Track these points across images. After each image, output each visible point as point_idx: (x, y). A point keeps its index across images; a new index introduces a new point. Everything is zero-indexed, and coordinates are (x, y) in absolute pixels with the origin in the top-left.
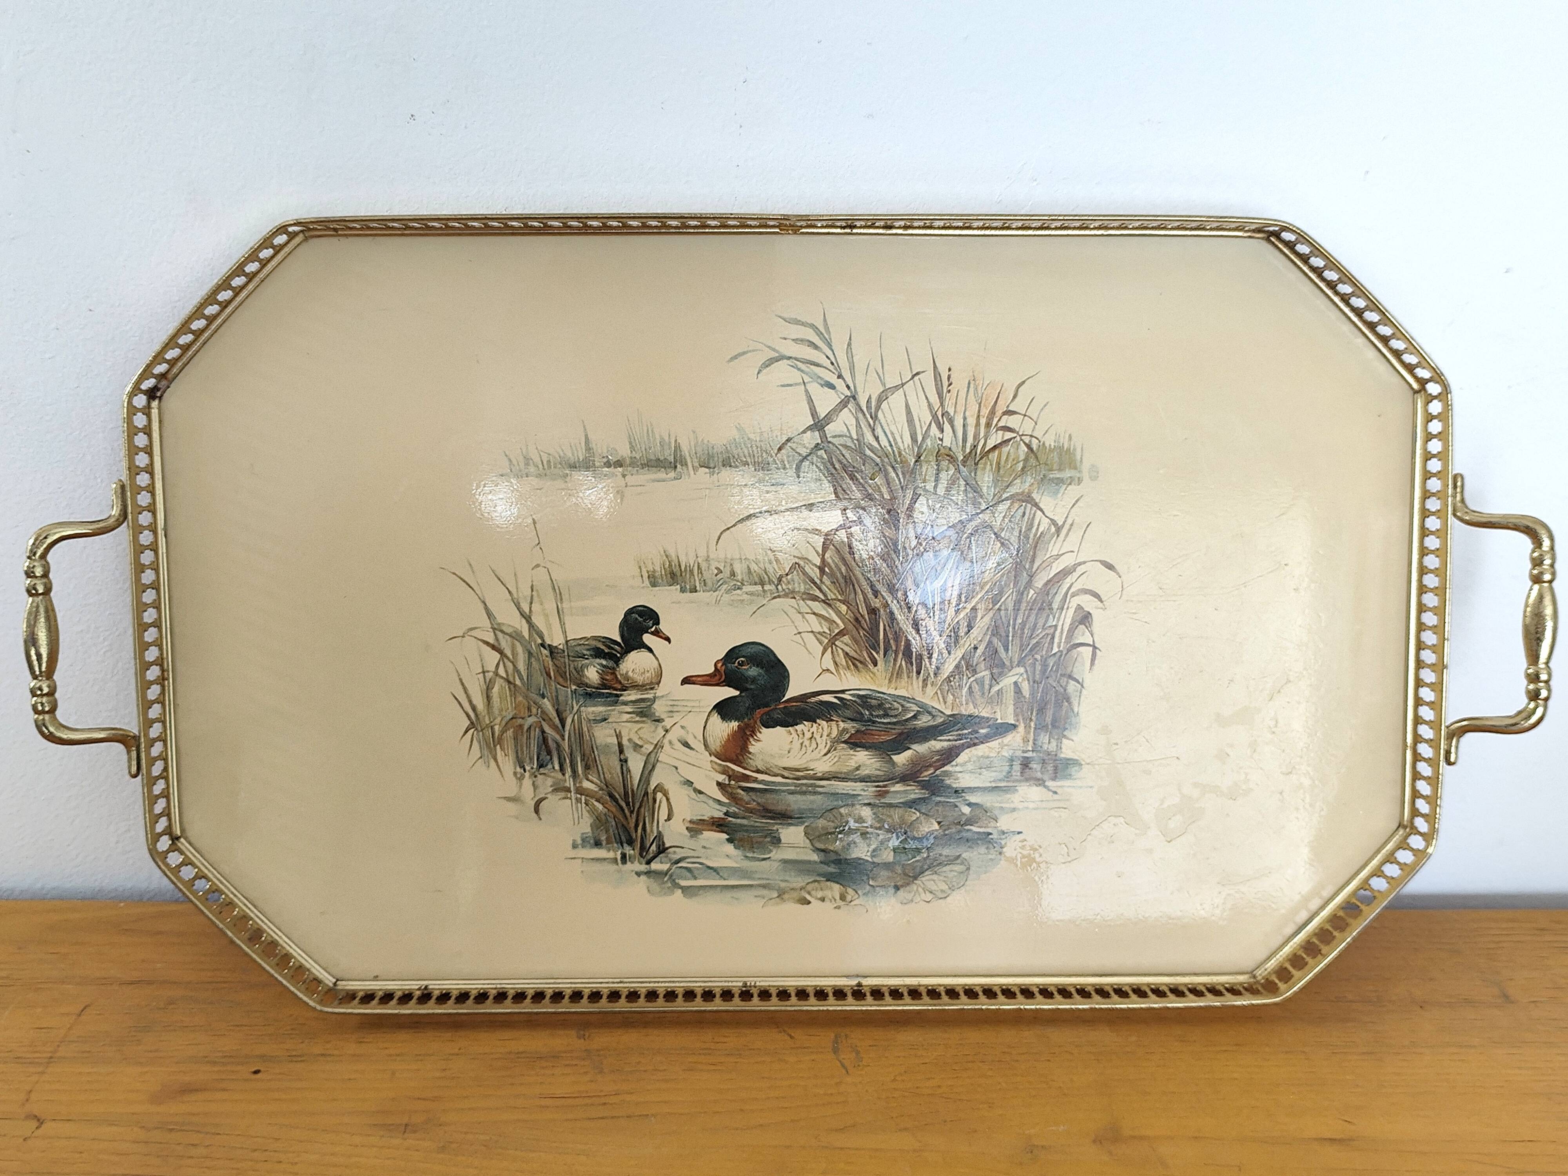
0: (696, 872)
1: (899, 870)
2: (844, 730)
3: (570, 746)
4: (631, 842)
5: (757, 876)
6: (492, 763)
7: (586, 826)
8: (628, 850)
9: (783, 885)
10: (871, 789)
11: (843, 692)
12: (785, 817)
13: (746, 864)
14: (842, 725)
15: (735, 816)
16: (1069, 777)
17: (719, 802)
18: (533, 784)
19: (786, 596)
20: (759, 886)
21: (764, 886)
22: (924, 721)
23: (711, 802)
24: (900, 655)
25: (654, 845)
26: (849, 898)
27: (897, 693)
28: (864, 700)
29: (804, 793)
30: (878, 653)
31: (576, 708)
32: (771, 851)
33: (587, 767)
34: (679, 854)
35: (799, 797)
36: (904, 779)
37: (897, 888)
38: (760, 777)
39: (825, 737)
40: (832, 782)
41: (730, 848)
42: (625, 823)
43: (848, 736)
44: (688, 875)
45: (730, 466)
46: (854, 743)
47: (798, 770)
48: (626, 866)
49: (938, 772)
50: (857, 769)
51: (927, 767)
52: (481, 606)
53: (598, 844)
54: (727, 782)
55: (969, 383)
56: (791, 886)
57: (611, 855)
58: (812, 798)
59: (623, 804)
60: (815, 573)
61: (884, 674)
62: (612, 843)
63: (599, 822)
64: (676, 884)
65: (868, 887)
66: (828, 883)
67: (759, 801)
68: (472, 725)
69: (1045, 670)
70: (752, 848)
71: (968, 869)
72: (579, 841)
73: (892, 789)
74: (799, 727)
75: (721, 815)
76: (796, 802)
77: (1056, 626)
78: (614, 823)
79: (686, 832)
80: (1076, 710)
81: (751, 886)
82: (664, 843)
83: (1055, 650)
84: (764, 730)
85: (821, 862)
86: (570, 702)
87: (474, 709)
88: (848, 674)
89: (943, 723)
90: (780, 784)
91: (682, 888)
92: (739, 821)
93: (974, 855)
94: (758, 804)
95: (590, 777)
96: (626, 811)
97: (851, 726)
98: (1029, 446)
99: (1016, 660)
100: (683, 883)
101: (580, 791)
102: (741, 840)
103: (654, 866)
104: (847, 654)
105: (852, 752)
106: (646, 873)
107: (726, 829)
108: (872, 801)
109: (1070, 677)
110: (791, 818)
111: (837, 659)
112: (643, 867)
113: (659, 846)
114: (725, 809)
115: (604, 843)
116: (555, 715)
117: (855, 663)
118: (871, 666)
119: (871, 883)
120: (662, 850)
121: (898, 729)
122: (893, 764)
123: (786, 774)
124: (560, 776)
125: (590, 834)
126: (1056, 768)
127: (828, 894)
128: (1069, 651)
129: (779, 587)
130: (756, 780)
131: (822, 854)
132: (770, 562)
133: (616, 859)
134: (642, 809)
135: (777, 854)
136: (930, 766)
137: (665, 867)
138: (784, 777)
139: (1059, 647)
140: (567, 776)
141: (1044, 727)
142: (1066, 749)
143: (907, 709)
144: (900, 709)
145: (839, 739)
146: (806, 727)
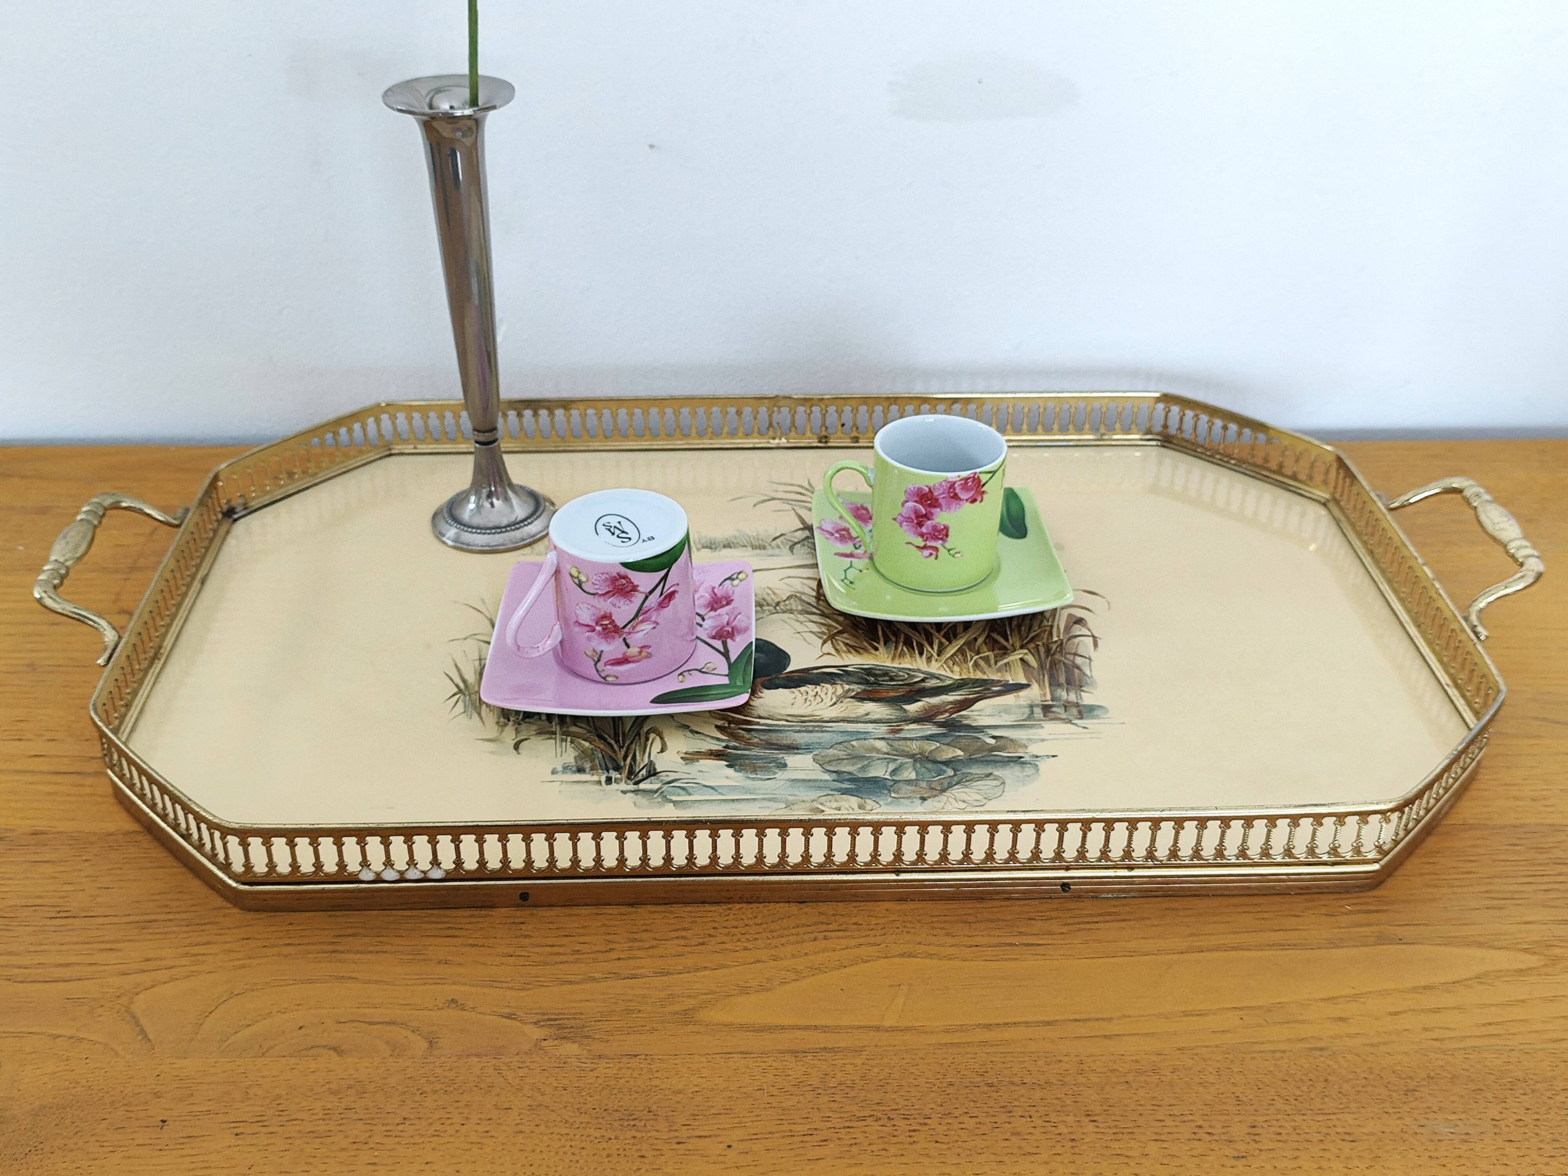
0: (690, 790)
1: (924, 784)
2: (849, 690)
4: (618, 768)
5: (762, 792)
6: (475, 716)
7: (570, 755)
8: (614, 775)
9: (791, 798)
10: (883, 729)
11: (847, 666)
12: (792, 748)
13: (748, 783)
14: (847, 687)
15: (735, 748)
16: (1097, 717)
17: (718, 739)
18: (516, 730)
19: (784, 612)
20: (764, 799)
21: (770, 800)
22: (932, 683)
23: (709, 740)
24: (901, 644)
25: (644, 770)
26: (869, 807)
28: (869, 671)
29: (811, 732)
30: (878, 643)
32: (775, 773)
34: (673, 776)
35: (806, 734)
36: (917, 720)
37: (924, 798)
38: (763, 721)
39: (830, 694)
40: (841, 724)
41: (731, 772)
42: (613, 755)
43: (853, 694)
44: (684, 792)
45: (730, 547)
46: (860, 698)
47: (804, 716)
48: (609, 786)
49: (954, 716)
50: (867, 714)
51: (942, 713)
52: (488, 622)
53: (580, 770)
54: (726, 725)
56: (801, 798)
57: (596, 778)
58: (819, 735)
59: (613, 742)
60: (813, 601)
61: (886, 656)
62: (597, 769)
63: (585, 755)
64: (667, 799)
65: (889, 798)
66: (844, 796)
67: (762, 737)
68: (460, 691)
69: (1050, 651)
70: (754, 771)
71: (1003, 783)
72: (560, 769)
73: (906, 728)
74: (802, 689)
75: (721, 748)
76: (802, 738)
77: (1051, 625)
78: (600, 755)
79: (681, 761)
80: (1088, 672)
81: (755, 799)
82: (655, 769)
83: (1055, 639)
84: (765, 691)
85: (834, 781)
87: (464, 681)
88: (850, 656)
89: (951, 685)
90: (783, 726)
91: (673, 802)
92: (739, 752)
93: (1008, 774)
94: (761, 740)
95: (579, 724)
96: (615, 747)
97: (857, 688)
99: (1018, 644)
100: (674, 798)
101: (567, 734)
102: (741, 765)
103: (642, 786)
104: (847, 644)
105: (859, 704)
106: (633, 792)
107: (725, 758)
108: (886, 736)
109: (1075, 654)
110: (797, 749)
111: (838, 647)
112: (632, 787)
113: (650, 771)
114: (724, 744)
115: (588, 770)
117: (856, 650)
118: (873, 651)
119: (893, 795)
120: (652, 773)
121: (908, 688)
122: (905, 711)
123: (789, 718)
124: (547, 723)
125: (574, 764)
126: (1080, 712)
127: (844, 802)
128: (1069, 639)
129: (778, 608)
130: (758, 724)
131: (835, 774)
132: (769, 594)
133: (600, 782)
134: (633, 746)
135: (780, 775)
136: (946, 711)
137: (655, 787)
138: (787, 721)
139: (1058, 636)
140: (554, 723)
141: (1060, 685)
142: (1087, 699)
143: (914, 676)
144: (906, 676)
145: (845, 695)
146: (809, 688)
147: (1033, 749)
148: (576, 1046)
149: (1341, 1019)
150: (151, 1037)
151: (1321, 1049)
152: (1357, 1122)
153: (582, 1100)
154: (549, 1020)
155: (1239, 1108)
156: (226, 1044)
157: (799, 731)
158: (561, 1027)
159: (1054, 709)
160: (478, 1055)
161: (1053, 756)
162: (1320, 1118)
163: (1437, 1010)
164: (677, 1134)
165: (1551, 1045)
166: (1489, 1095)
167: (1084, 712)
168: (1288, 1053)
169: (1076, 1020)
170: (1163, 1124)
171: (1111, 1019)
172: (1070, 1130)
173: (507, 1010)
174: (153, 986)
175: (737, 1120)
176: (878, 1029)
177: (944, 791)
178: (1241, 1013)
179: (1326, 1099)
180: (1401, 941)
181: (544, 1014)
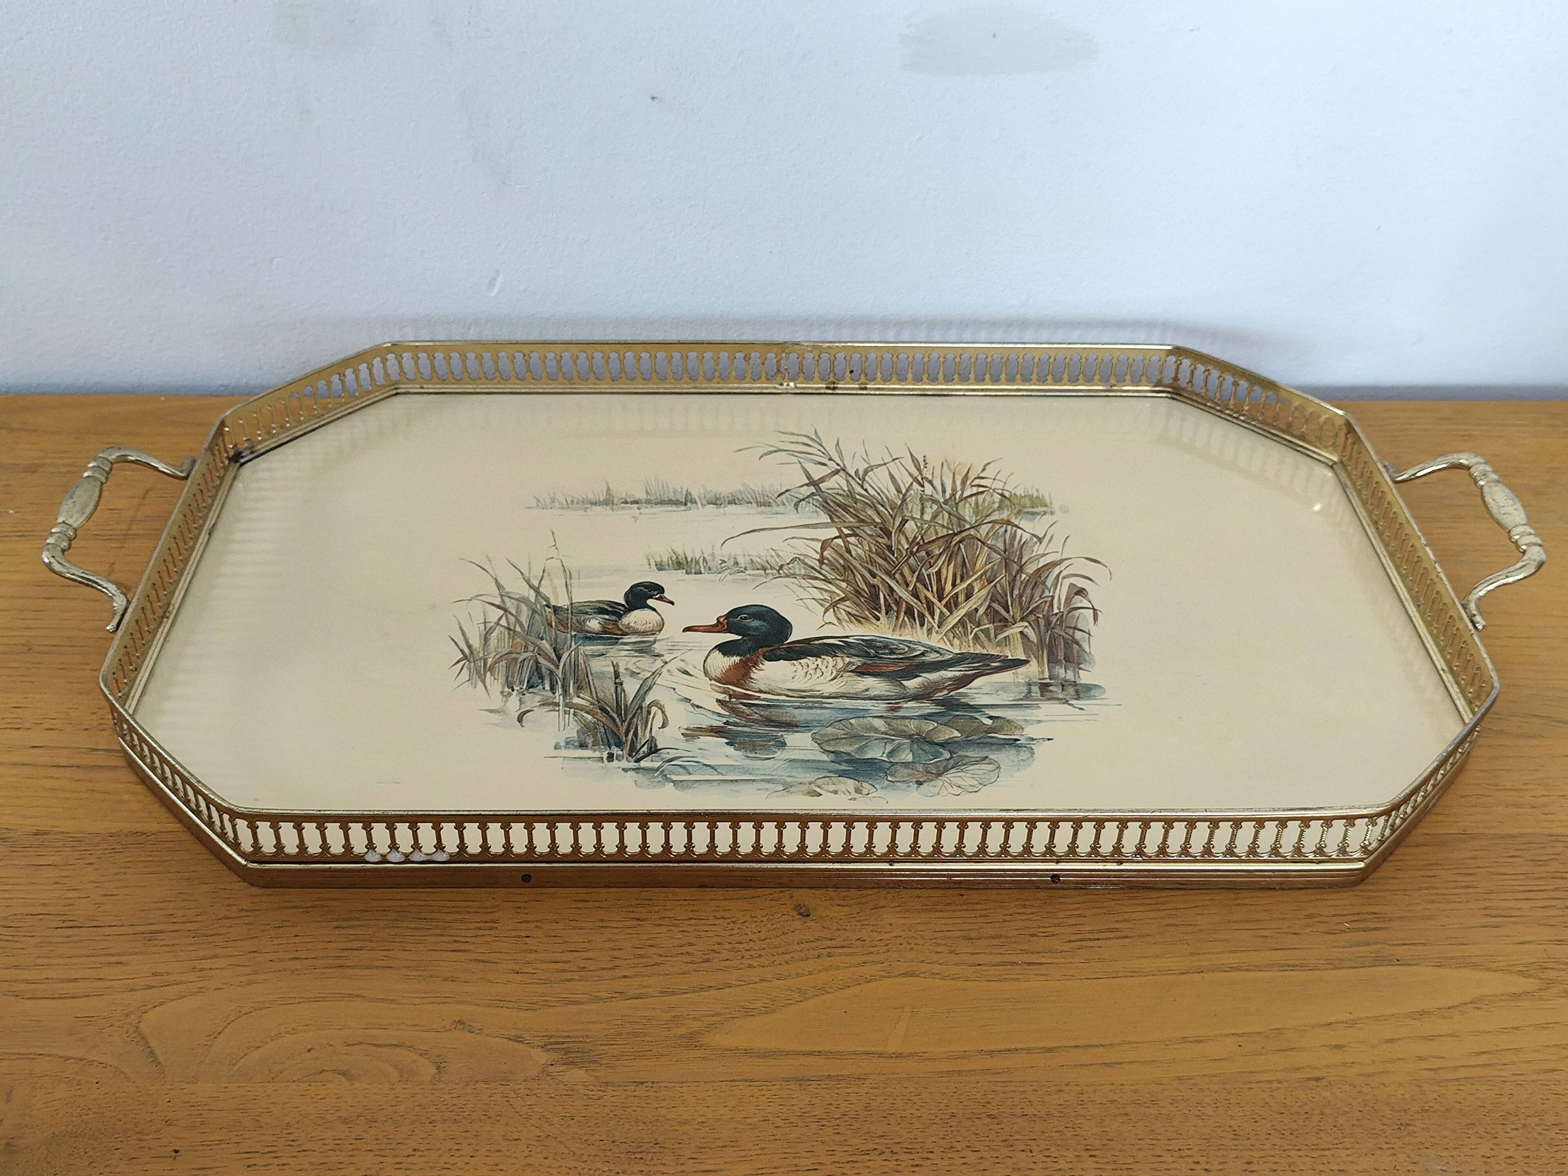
0: (691, 770)
1: (920, 767)
2: (849, 663)
3: (564, 673)
4: (620, 744)
6: (480, 684)
7: (572, 730)
8: (616, 751)
9: (789, 780)
10: (882, 706)
11: (847, 637)
12: (791, 726)
13: (748, 762)
14: (847, 660)
15: (735, 724)
16: (1094, 697)
17: (719, 715)
18: (520, 700)
19: (787, 576)
20: (762, 780)
21: (768, 781)
22: (932, 657)
23: (710, 714)
24: (902, 614)
25: (646, 746)
26: (865, 791)
27: (901, 638)
28: (870, 643)
29: (811, 708)
30: (880, 612)
31: (574, 647)
32: (775, 752)
33: (579, 688)
34: (673, 754)
35: (804, 711)
36: (916, 698)
37: (919, 783)
38: (763, 696)
39: (830, 668)
40: (841, 700)
42: (615, 729)
43: (854, 667)
44: (684, 772)
45: (735, 504)
46: (861, 672)
47: (804, 691)
48: (611, 763)
49: (952, 694)
50: (867, 690)
51: (941, 690)
52: (493, 581)
53: (583, 746)
54: (727, 699)
55: (942, 464)
56: (799, 780)
57: (597, 754)
58: (818, 711)
59: (615, 716)
60: (815, 564)
61: (887, 626)
62: (599, 745)
63: (587, 729)
64: (667, 778)
65: (886, 782)
67: (762, 713)
68: (465, 657)
69: (1050, 624)
70: (754, 750)
71: (998, 768)
72: (563, 744)
73: (905, 706)
74: (803, 661)
75: (721, 724)
76: (802, 715)
77: (1053, 597)
78: (602, 730)
79: (682, 737)
80: (1087, 650)
81: (754, 780)
82: (656, 746)
83: (1056, 611)
84: (767, 662)
86: (569, 642)
87: (469, 647)
88: (851, 625)
89: (951, 659)
90: (783, 701)
91: (673, 781)
92: (740, 729)
93: (1004, 757)
94: (761, 716)
95: (581, 695)
96: (617, 720)
97: (857, 661)
98: (1002, 495)
99: (1018, 617)
100: (674, 778)
101: (569, 705)
102: (741, 743)
103: (643, 764)
104: (850, 613)
105: (859, 678)
106: (633, 769)
108: (884, 714)
109: (1075, 628)
110: (797, 726)
111: (840, 616)
112: (633, 765)
113: (651, 748)
114: (725, 720)
115: (590, 745)
116: (552, 651)
117: (858, 619)
118: (874, 621)
119: (889, 778)
120: (654, 750)
121: (907, 663)
122: (904, 687)
123: (790, 693)
124: (550, 694)
125: (576, 739)
126: (1077, 691)
127: (841, 787)
128: (1069, 612)
129: (781, 572)
130: (758, 698)
131: (833, 755)
132: (772, 557)
133: (602, 758)
134: (635, 720)
135: (780, 754)
136: (944, 688)
137: (656, 765)
138: (788, 696)
139: (1059, 609)
140: (557, 694)
141: (1058, 662)
142: (1085, 678)
143: (914, 650)
144: (907, 649)
145: (844, 670)
146: (810, 661)
147: (1030, 731)
148: (583, 1071)
149: (1339, 1047)
150: (161, 1059)
151: (1317, 1079)
152: (1349, 1159)
153: (588, 1130)
154: (558, 1043)
155: (1235, 1142)
156: (237, 1067)
157: (799, 708)
158: (567, 1052)
159: (1051, 688)
160: (486, 1082)
161: (1049, 739)
162: (1316, 1154)
163: (1431, 1038)
164: (683, 1168)
165: (1543, 1076)
166: (1482, 1130)
167: (1082, 691)
168: (1285, 1084)
169: (1076, 1046)
170: (1161, 1159)
171: (1111, 1045)
172: (1070, 1165)
173: (514, 1032)
174: (161, 1004)
175: (742, 1154)
176: (881, 1055)
177: (939, 775)
178: (1239, 1039)
179: (1322, 1134)
180: (1399, 962)
181: (551, 1037)
